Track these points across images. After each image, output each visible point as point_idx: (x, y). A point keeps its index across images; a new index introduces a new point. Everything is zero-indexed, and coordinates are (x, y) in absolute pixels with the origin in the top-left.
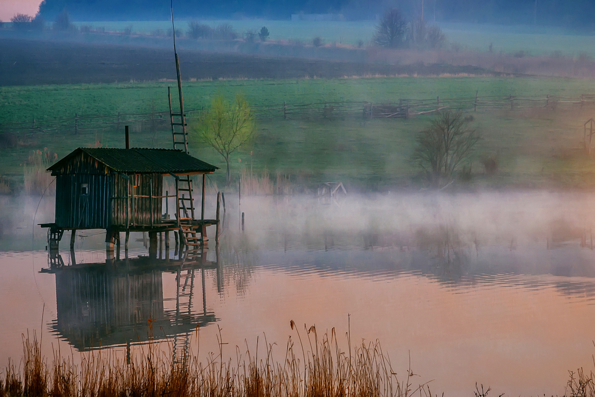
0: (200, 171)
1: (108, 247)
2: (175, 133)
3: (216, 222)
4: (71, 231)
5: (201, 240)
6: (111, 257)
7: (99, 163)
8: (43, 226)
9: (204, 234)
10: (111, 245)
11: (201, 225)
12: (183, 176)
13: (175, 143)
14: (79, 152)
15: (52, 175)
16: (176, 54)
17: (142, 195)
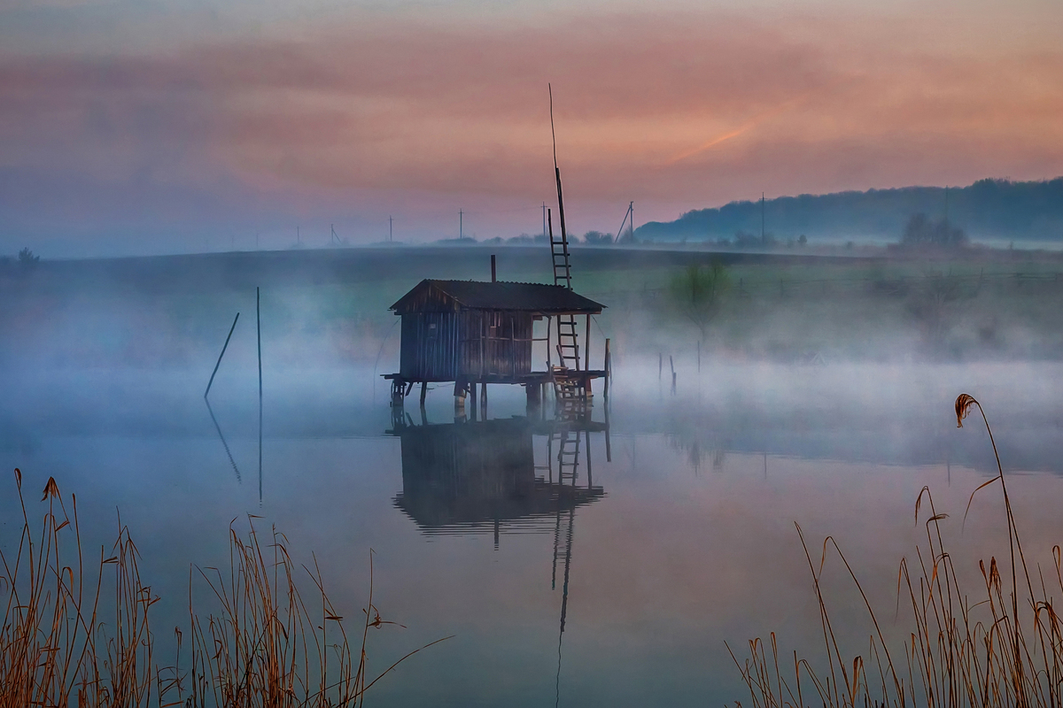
0: (582, 311)
1: (457, 402)
2: (557, 266)
3: (604, 374)
4: (421, 383)
5: (585, 397)
6: (461, 414)
7: (449, 298)
8: (387, 377)
9: (588, 388)
10: (461, 399)
11: (584, 378)
12: (565, 318)
13: (556, 278)
14: (425, 284)
15: (395, 314)
16: (557, 169)
17: (503, 337)
